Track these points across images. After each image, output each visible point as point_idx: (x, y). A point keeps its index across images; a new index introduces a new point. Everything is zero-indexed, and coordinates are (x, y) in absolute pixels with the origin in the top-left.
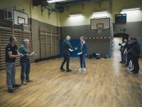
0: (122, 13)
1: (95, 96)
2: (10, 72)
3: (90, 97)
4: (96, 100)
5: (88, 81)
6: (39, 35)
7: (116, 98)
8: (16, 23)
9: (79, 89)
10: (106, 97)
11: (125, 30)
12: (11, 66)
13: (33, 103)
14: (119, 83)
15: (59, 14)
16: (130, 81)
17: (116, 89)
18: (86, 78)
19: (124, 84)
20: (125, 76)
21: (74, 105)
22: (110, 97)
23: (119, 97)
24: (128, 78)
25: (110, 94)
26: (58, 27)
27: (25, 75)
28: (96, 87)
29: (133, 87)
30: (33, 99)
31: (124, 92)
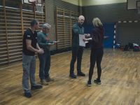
2: (28, 68)
5: (130, 83)
6: (55, 17)
9: (120, 93)
12: (30, 61)
18: (126, 77)
26: (79, 6)
27: (44, 72)
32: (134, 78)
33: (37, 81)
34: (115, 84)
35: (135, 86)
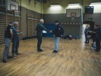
0: (90, 5)
1: (66, 67)
3: (63, 68)
4: (67, 70)
5: (62, 56)
6: (27, 19)
7: (82, 69)
8: (9, 9)
9: (55, 61)
10: (74, 68)
11: (92, 18)
13: (19, 71)
14: (85, 58)
15: (42, 4)
16: (93, 57)
17: (82, 63)
19: (89, 59)
20: (90, 53)
21: (50, 74)
22: (78, 68)
23: (84, 69)
24: (91, 55)
25: (77, 66)
26: (41, 14)
28: (67, 60)
29: (95, 62)
30: (19, 67)
31: (88, 65)
32: (65, 54)
33: (11, 54)
34: (53, 56)
35: (64, 58)
